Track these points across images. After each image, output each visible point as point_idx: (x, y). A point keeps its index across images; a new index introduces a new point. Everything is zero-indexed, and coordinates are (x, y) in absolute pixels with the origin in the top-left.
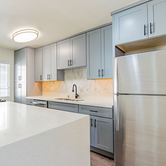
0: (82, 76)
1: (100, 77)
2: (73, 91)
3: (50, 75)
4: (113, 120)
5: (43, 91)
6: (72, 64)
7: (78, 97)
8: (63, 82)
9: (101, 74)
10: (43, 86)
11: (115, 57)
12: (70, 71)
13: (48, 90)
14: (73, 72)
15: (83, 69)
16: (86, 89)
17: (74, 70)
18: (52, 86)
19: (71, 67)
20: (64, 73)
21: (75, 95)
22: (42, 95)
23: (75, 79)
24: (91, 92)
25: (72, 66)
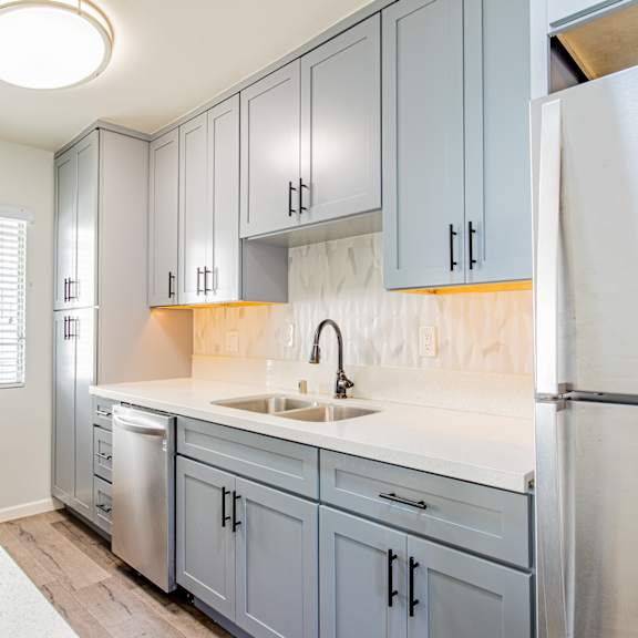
0: (369, 274)
1: (459, 276)
2: (316, 358)
3: (210, 269)
4: (532, 579)
5: (194, 357)
6: (311, 205)
7: (349, 391)
8: (282, 306)
9: (461, 255)
10: (197, 329)
11: (551, 91)
13: (217, 349)
15: (375, 234)
16: (393, 344)
17: (334, 243)
18: (234, 330)
19: (305, 218)
20: (286, 261)
21: (335, 376)
22: (190, 376)
23: (339, 289)
24: (420, 364)
25: (310, 216)
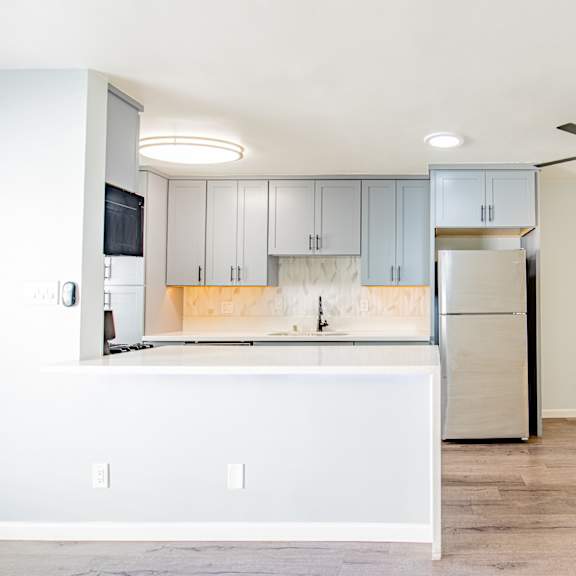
0: (334, 276)
1: (394, 283)
5: (184, 317)
6: (321, 247)
7: (324, 328)
8: (275, 288)
10: (187, 300)
12: (297, 260)
13: (211, 311)
14: (308, 263)
16: (347, 307)
18: (230, 301)
22: (181, 330)
24: (360, 315)
25: (321, 252)
